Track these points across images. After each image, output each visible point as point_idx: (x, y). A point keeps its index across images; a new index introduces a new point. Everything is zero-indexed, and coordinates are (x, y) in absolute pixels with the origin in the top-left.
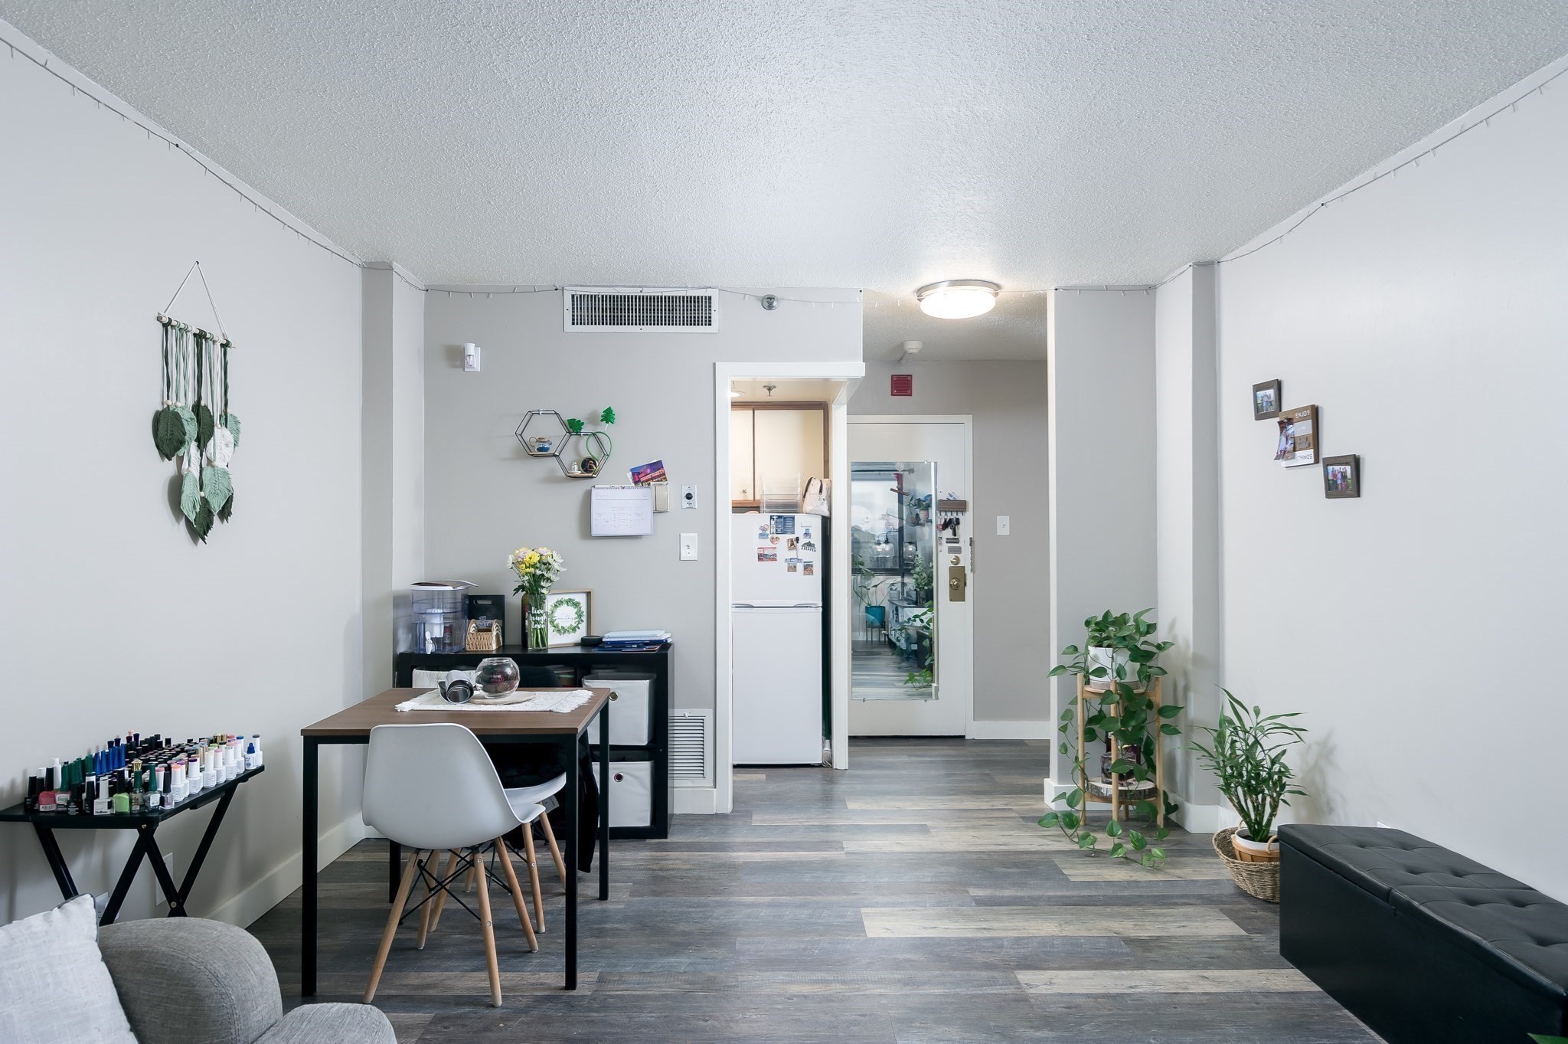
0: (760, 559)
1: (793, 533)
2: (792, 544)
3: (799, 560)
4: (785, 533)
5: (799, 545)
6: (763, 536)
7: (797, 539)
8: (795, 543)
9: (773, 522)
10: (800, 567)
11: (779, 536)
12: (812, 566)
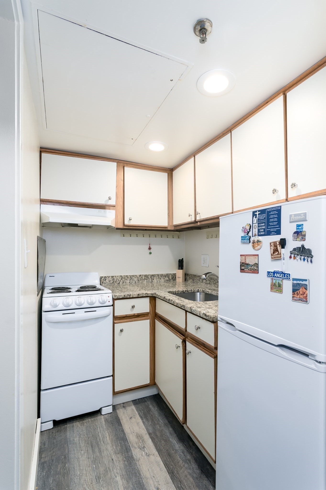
0: (242, 270)
1: (278, 232)
2: (276, 250)
3: (286, 276)
4: (268, 233)
5: (285, 252)
6: (246, 239)
7: (283, 243)
8: (279, 248)
9: (255, 220)
10: (287, 286)
11: (260, 238)
12: (305, 287)
